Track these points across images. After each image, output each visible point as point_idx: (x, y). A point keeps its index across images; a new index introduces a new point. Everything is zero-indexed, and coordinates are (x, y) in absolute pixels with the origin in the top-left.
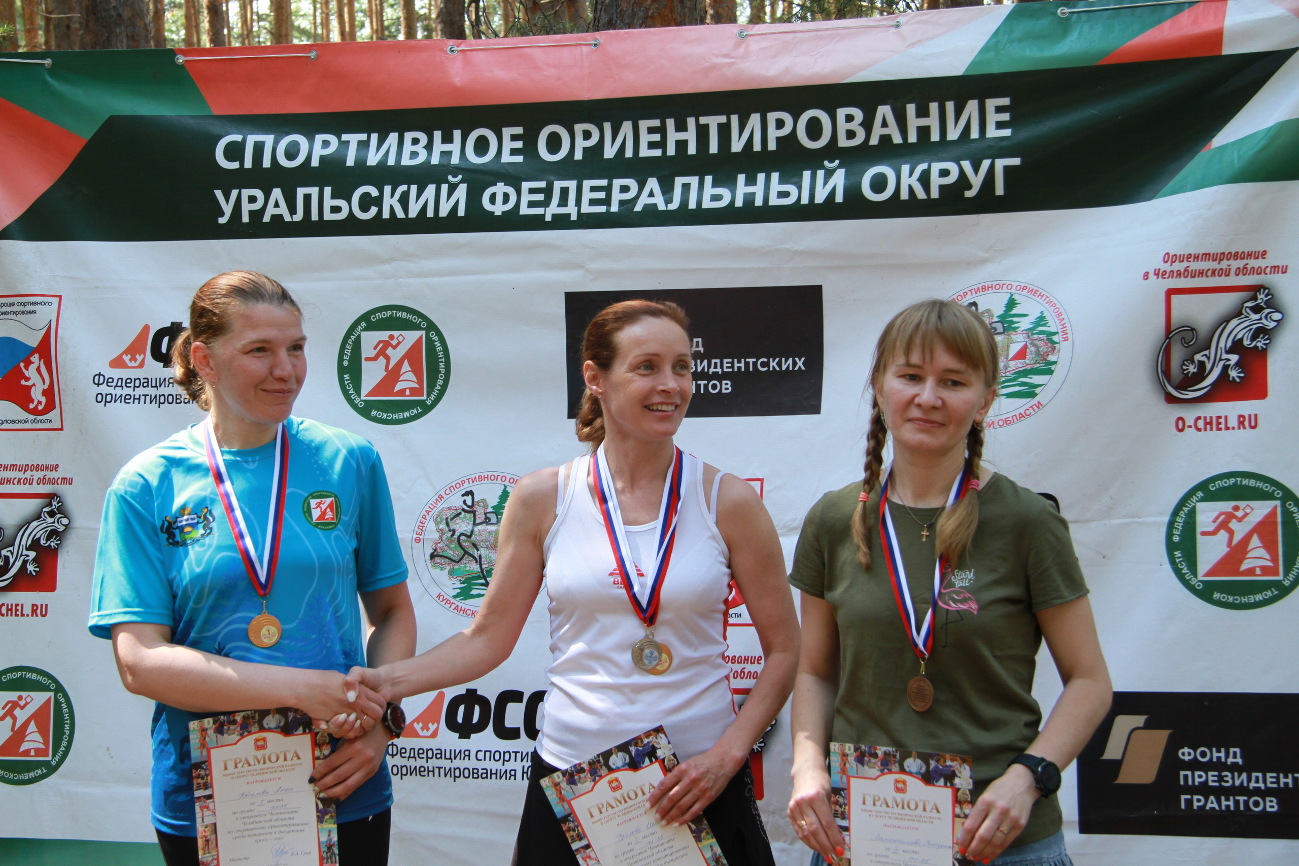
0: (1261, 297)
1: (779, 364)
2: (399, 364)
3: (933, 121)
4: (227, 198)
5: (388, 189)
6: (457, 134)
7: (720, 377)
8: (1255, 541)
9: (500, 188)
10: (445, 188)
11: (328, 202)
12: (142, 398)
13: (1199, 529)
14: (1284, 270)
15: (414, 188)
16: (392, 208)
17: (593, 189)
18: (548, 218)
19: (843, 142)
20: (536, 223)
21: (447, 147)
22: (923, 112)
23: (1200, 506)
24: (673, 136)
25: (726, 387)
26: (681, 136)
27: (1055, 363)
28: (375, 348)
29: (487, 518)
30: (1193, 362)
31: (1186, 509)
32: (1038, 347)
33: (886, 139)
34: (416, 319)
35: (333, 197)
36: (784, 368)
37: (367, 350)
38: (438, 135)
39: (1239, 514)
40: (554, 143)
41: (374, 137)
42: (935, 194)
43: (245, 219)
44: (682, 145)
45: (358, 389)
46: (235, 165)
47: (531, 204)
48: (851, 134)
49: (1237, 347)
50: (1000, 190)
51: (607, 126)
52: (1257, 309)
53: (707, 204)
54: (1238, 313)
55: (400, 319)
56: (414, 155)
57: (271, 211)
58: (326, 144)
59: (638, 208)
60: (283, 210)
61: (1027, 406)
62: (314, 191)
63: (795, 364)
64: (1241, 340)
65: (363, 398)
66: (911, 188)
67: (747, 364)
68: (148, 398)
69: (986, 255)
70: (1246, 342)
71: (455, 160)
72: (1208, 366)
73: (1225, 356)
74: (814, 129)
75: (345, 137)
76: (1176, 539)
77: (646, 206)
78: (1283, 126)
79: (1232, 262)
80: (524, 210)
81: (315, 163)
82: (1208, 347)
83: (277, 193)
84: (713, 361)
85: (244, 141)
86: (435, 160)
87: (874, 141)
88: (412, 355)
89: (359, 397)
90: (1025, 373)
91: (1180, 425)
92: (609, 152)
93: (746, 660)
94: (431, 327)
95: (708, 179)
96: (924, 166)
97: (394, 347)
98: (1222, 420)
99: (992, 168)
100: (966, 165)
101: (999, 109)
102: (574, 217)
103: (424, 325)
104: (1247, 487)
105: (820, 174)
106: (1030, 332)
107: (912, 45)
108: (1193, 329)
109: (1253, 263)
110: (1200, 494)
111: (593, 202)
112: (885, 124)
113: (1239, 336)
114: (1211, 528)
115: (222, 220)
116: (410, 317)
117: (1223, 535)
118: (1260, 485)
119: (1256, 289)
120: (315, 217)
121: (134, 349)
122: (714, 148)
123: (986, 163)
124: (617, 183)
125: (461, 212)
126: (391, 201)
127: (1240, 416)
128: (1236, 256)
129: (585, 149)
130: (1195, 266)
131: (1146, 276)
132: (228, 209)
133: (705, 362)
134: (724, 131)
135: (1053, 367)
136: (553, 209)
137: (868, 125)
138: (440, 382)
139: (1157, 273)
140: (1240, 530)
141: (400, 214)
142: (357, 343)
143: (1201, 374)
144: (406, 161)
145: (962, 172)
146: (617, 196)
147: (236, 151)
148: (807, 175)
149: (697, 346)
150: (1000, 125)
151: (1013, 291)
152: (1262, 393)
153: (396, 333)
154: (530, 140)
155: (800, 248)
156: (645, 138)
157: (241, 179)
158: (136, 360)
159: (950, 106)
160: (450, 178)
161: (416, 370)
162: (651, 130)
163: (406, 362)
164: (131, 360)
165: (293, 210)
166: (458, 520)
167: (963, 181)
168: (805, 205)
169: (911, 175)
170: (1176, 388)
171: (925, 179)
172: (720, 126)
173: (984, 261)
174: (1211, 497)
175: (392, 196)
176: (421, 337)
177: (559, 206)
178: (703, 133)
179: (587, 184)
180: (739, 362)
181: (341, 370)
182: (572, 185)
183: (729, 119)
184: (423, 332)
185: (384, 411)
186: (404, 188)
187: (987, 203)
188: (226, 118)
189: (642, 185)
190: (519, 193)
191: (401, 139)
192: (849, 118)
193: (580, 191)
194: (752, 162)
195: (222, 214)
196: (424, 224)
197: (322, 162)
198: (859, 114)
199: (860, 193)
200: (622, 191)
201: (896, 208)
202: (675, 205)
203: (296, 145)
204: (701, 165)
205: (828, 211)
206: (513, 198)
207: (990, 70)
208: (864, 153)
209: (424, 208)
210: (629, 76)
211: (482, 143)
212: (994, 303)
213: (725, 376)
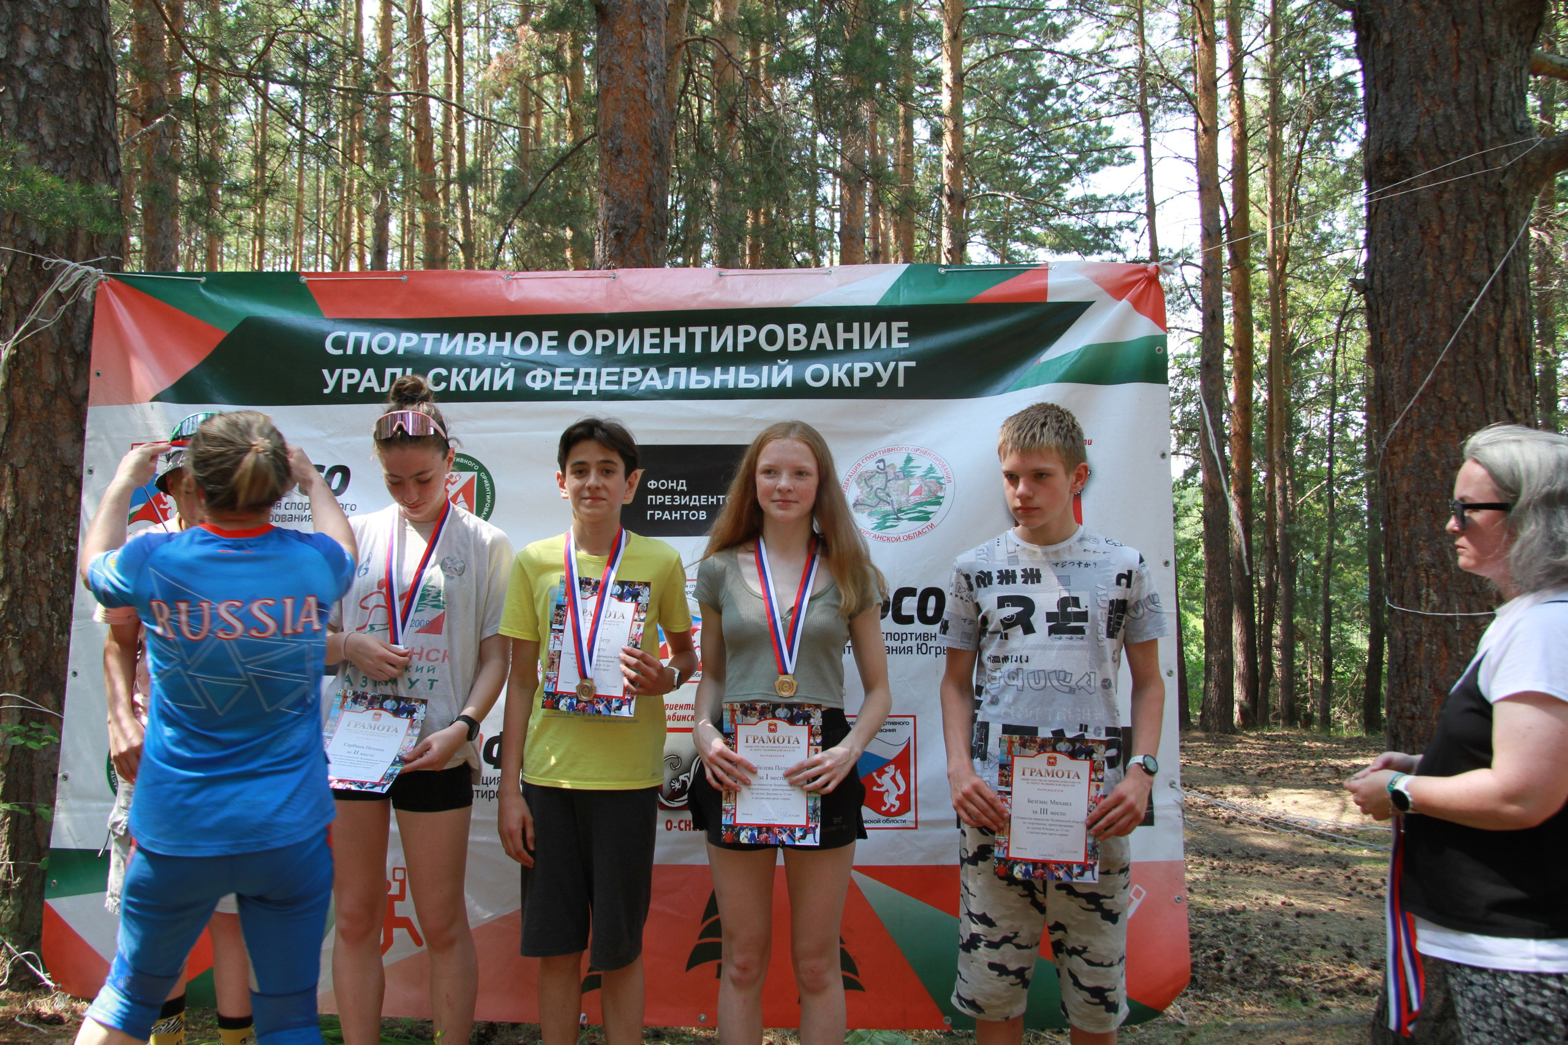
2: (457, 495)
3: (855, 336)
4: (332, 376)
5: (455, 371)
6: (508, 335)
7: (698, 509)
9: (539, 372)
10: (498, 371)
15: (475, 371)
16: (457, 384)
17: (609, 374)
18: (575, 393)
19: (791, 348)
20: (566, 396)
21: (500, 344)
22: (848, 329)
24: (668, 340)
25: (703, 515)
26: (675, 340)
27: (943, 498)
32: (929, 487)
33: (822, 347)
34: (470, 464)
38: (494, 335)
40: (580, 343)
41: (446, 336)
42: (857, 384)
43: (345, 390)
44: (674, 347)
46: (340, 352)
47: (563, 383)
48: (797, 342)
50: (901, 384)
51: (621, 332)
53: (693, 386)
55: (459, 463)
56: (475, 348)
57: (365, 384)
58: (409, 340)
59: (642, 387)
60: (374, 384)
61: (924, 527)
66: (840, 379)
67: (718, 499)
69: (889, 428)
74: (771, 338)
75: (424, 335)
77: (648, 386)
78: (1088, 348)
80: (557, 387)
81: (400, 352)
83: (370, 372)
84: (694, 497)
85: (348, 336)
86: (491, 351)
87: (813, 347)
88: (466, 490)
90: (921, 504)
92: (622, 349)
94: (482, 469)
95: (694, 370)
96: (849, 364)
97: (453, 483)
99: (896, 369)
100: (879, 365)
101: (900, 330)
102: (594, 393)
103: (477, 467)
105: (775, 368)
106: (923, 478)
107: (840, 285)
111: (608, 383)
112: (821, 336)
115: (326, 391)
116: (466, 461)
122: (698, 349)
123: (892, 365)
124: (627, 370)
125: (510, 388)
126: (456, 380)
129: (604, 348)
132: (332, 383)
133: (687, 498)
134: (706, 337)
135: (941, 500)
136: (579, 386)
137: (809, 336)
138: (486, 509)
141: (463, 388)
144: (469, 352)
145: (875, 369)
146: (626, 379)
147: (340, 343)
148: (765, 369)
149: (682, 486)
150: (901, 340)
151: (910, 451)
153: (455, 473)
154: (562, 342)
156: (648, 341)
157: (344, 361)
159: (867, 325)
160: (502, 364)
161: (468, 500)
162: (653, 336)
163: (461, 494)
165: (381, 384)
167: (876, 376)
168: (764, 389)
169: (839, 370)
171: (850, 374)
172: (703, 334)
173: (888, 432)
175: (458, 375)
176: (474, 476)
177: (583, 385)
178: (691, 338)
179: (604, 371)
180: (712, 498)
182: (593, 371)
183: (710, 330)
184: (476, 473)
186: (467, 370)
187: (892, 392)
188: (334, 320)
189: (645, 372)
190: (553, 375)
191: (466, 338)
192: (796, 331)
193: (599, 375)
194: (726, 359)
195: (327, 386)
196: (481, 395)
197: (406, 351)
198: (803, 329)
199: (804, 382)
200: (630, 376)
201: (829, 392)
202: (669, 386)
203: (387, 339)
204: (689, 360)
205: (780, 393)
206: (549, 379)
207: (895, 303)
208: (806, 355)
209: (482, 385)
210: (639, 298)
211: (527, 342)
212: (896, 460)
213: (702, 507)
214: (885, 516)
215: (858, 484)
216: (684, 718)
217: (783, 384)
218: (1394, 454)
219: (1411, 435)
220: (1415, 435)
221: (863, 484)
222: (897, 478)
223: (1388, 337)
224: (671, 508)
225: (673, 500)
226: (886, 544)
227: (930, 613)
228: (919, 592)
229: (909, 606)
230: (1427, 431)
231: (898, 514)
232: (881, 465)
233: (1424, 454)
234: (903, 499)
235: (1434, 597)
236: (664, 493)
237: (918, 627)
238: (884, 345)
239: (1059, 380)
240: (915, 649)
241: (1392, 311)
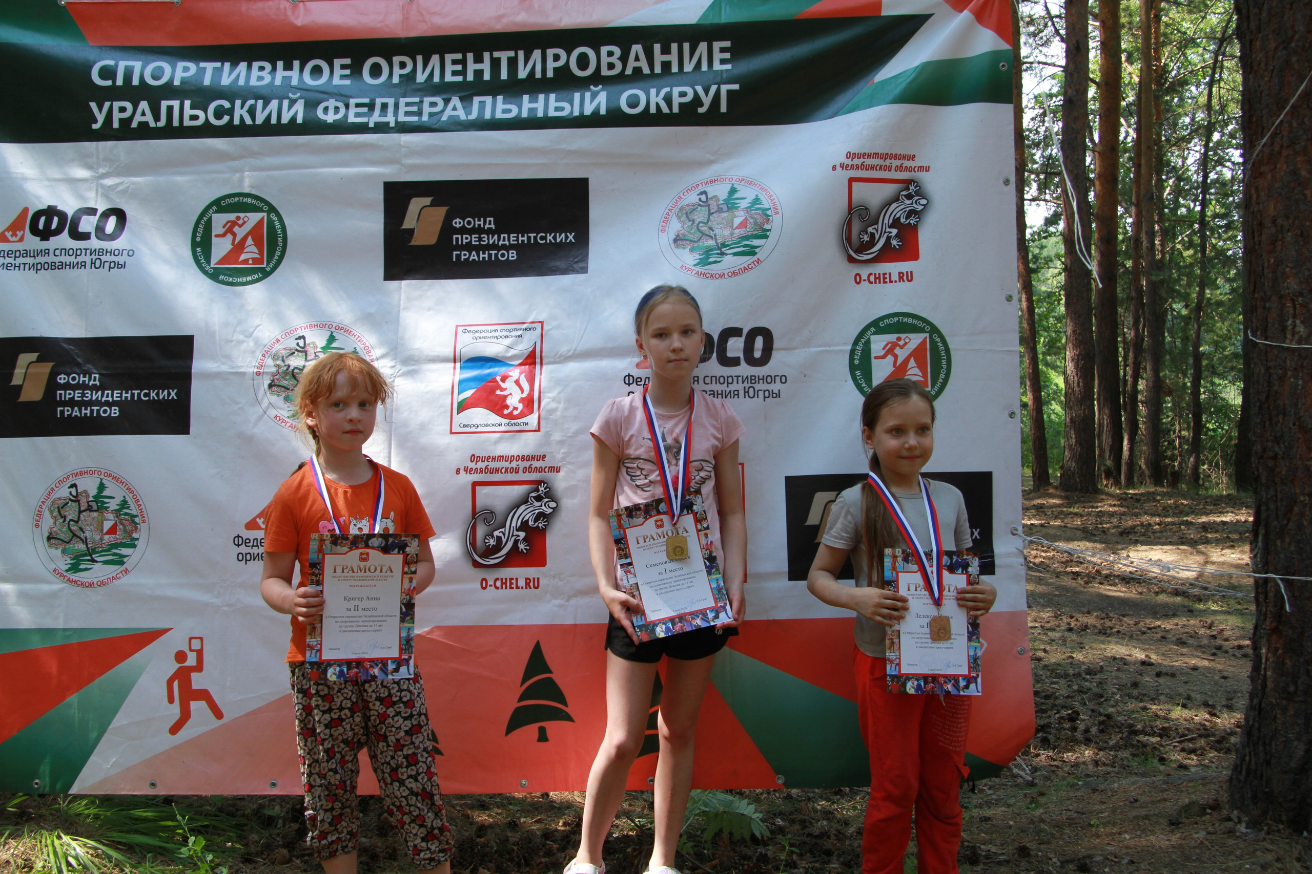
0: (912, 187)
1: (555, 238)
2: (244, 239)
3: (673, 58)
4: (100, 110)
5: (238, 103)
6: (296, 64)
7: (507, 248)
8: (912, 363)
9: (332, 103)
10: (286, 103)
11: (188, 112)
12: (22, 266)
13: (873, 355)
14: (927, 169)
15: (260, 103)
16: (241, 116)
17: (407, 104)
18: (371, 125)
19: (605, 72)
20: (362, 129)
21: (288, 73)
22: (666, 50)
23: (873, 338)
24: (472, 67)
26: (478, 66)
27: (770, 230)
28: (224, 227)
29: (316, 356)
30: (867, 233)
31: (863, 341)
32: (755, 220)
33: (637, 71)
34: (260, 205)
35: (192, 108)
36: (558, 240)
37: (217, 228)
38: (280, 64)
39: (902, 343)
40: (376, 71)
41: (227, 64)
42: (676, 109)
43: (116, 125)
44: (479, 73)
45: (208, 259)
46: (109, 83)
47: (358, 115)
48: (611, 66)
49: (896, 223)
50: (723, 109)
51: (419, 59)
52: (909, 197)
53: (499, 115)
54: (896, 199)
55: (246, 203)
56: (260, 78)
57: (138, 119)
58: (186, 69)
59: (444, 118)
60: (149, 118)
61: (750, 262)
62: (176, 104)
63: (567, 237)
64: (899, 218)
65: (212, 266)
66: (657, 104)
67: (529, 238)
68: (27, 266)
69: (712, 158)
70: (902, 220)
71: (295, 82)
72: (877, 237)
73: (888, 230)
74: (583, 62)
75: (202, 65)
76: (856, 362)
77: (450, 117)
78: (926, 66)
79: (893, 161)
80: (352, 119)
81: (177, 83)
82: (877, 223)
83: (144, 105)
84: (502, 236)
85: (117, 66)
86: (278, 81)
87: (629, 72)
88: (255, 232)
89: (209, 264)
90: (747, 238)
91: (858, 280)
92: (421, 78)
93: (533, 458)
94: (272, 209)
95: (500, 98)
96: (668, 89)
97: (240, 226)
98: (887, 276)
99: (718, 94)
100: (699, 89)
101: (723, 50)
102: (392, 125)
103: (266, 208)
104: (906, 324)
105: (588, 95)
106: (748, 209)
107: (657, 3)
108: (867, 209)
109: (907, 163)
110: (873, 329)
111: (407, 114)
112: (637, 59)
113: (898, 216)
114: (882, 353)
115: (95, 127)
116: (254, 202)
117: (890, 358)
118: (915, 322)
119: (908, 182)
120: (176, 123)
121: (16, 226)
122: (504, 75)
123: (714, 88)
124: (427, 100)
125: (300, 120)
126: (240, 113)
127: (900, 273)
128: (895, 157)
129: (401, 76)
130: (869, 162)
131: (834, 168)
132: (101, 118)
133: (496, 237)
134: (513, 62)
135: (768, 233)
136: (376, 118)
137: (624, 59)
138: (278, 253)
139: (842, 166)
140: (902, 354)
141: (248, 121)
142: (209, 222)
143: (872, 242)
144: (253, 82)
145: (696, 93)
146: (427, 109)
147: (108, 73)
148: (577, 96)
149: (490, 224)
150: (723, 62)
151: (734, 182)
152: (914, 256)
153: (242, 215)
154: (356, 69)
155: (573, 148)
156: (449, 68)
157: (114, 93)
158: (16, 235)
159: (686, 46)
160: (291, 95)
161: (258, 243)
162: (455, 62)
163: (250, 238)
164: (12, 236)
165: (157, 118)
166: (292, 358)
167: (697, 101)
168: (576, 117)
169: (657, 95)
170: (856, 252)
171: (668, 100)
172: (509, 59)
173: (711, 162)
174: (881, 331)
175: (242, 107)
176: (263, 218)
177: (380, 116)
178: (496, 63)
179: (403, 101)
180: (523, 236)
181: (194, 245)
182: (391, 101)
183: (516, 54)
184: (265, 214)
185: (230, 276)
186: (252, 102)
187: (714, 118)
188: (101, 47)
189: (447, 101)
190: (347, 106)
191: (250, 67)
192: (610, 53)
193: (397, 106)
194: (534, 85)
195: (96, 121)
196: (269, 129)
197: (183, 81)
198: (617, 51)
199: (619, 110)
200: (431, 106)
201: (647, 119)
202: (474, 116)
203: (161, 69)
204: (494, 88)
205: (594, 121)
206: (343, 110)
207: (716, 21)
208: (621, 79)
209: (269, 118)
210: (438, 21)
211: (317, 71)
212: (720, 191)
213: (511, 247)
214: (708, 252)
215: (679, 218)
216: (497, 470)
217: (596, 113)
218: (1261, 174)
219: (1280, 153)
220: (1285, 153)
221: (684, 218)
222: (720, 210)
223: (1258, 44)
224: (479, 248)
225: (480, 239)
226: (709, 281)
227: (757, 354)
228: (745, 332)
229: (735, 347)
230: (1298, 148)
231: (721, 249)
232: (703, 198)
233: (1294, 173)
234: (727, 233)
235: (1301, 329)
236: (471, 232)
237: (744, 369)
238: (704, 67)
239: (895, 101)
240: (741, 393)
241: (1264, 14)
